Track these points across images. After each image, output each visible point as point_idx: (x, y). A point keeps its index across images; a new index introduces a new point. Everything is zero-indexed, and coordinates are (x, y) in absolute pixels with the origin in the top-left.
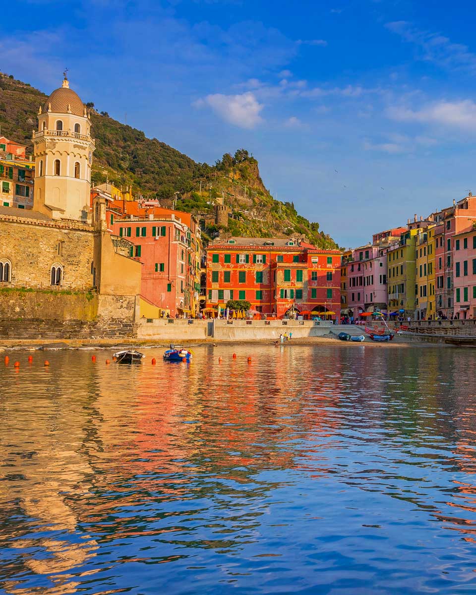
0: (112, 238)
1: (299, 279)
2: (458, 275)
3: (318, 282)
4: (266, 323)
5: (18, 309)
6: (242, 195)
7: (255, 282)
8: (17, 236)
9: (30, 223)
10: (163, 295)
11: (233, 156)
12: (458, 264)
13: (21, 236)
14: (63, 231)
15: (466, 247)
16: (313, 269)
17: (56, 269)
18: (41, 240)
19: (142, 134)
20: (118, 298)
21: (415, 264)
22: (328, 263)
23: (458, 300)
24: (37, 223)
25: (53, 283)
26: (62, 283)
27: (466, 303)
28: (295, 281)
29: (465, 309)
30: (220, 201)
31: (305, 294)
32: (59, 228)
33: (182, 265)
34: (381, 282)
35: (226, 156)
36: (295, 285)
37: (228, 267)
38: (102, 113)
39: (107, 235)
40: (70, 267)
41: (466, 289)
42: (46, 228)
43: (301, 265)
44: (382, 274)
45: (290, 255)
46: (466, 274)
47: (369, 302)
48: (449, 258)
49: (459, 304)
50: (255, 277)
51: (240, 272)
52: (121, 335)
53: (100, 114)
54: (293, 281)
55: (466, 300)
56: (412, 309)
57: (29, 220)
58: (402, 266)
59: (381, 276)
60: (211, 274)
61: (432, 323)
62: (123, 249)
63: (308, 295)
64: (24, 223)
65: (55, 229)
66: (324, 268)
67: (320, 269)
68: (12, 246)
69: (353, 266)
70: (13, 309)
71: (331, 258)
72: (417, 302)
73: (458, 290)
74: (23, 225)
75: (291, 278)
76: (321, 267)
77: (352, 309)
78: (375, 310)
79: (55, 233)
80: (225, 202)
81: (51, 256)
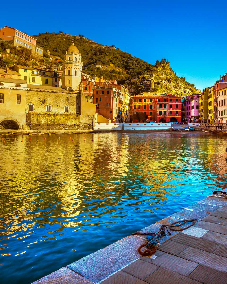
0: (85, 96)
1: (165, 107)
2: (220, 106)
3: (172, 109)
4: (158, 124)
5: (52, 121)
6: (163, 75)
7: (149, 109)
8: (53, 97)
9: (57, 92)
10: (109, 114)
11: (160, 61)
12: (220, 101)
13: (54, 96)
14: (69, 94)
15: (222, 95)
16: (170, 104)
17: (66, 107)
18: (61, 97)
19: (130, 55)
20: (87, 116)
21: (208, 101)
22: (177, 101)
23: (220, 116)
24: (59, 92)
25: (65, 112)
26: (69, 111)
27: (222, 117)
28: (164, 108)
29: (222, 119)
30: (153, 78)
31: (167, 113)
32: (67, 93)
33: (116, 104)
34: (197, 108)
35: (157, 61)
36: (163, 110)
37: (140, 103)
38: (117, 49)
39: (83, 95)
40: (71, 106)
41: (222, 111)
42: (63, 94)
43: (166, 102)
44: (197, 105)
45: (162, 98)
46: (222, 105)
47: (192, 116)
48: (217, 99)
49: (220, 117)
50: (150, 107)
51: (144, 105)
52: (89, 129)
53: (116, 49)
54: (163, 108)
55: (222, 115)
56: (206, 119)
57: (57, 91)
58: (203, 102)
59: (197, 106)
60: (134, 106)
61: (209, 124)
62: (90, 99)
63: (169, 113)
64: (55, 92)
65: (66, 94)
66: (175, 103)
67: (173, 104)
68: (51, 100)
69: (188, 102)
70: (51, 120)
71: (178, 99)
72: (208, 116)
73: (220, 111)
74: (54, 93)
75: (162, 107)
76: (174, 103)
77: (187, 118)
78: (194, 119)
79: (65, 95)
80: (155, 78)
81: (65, 103)
